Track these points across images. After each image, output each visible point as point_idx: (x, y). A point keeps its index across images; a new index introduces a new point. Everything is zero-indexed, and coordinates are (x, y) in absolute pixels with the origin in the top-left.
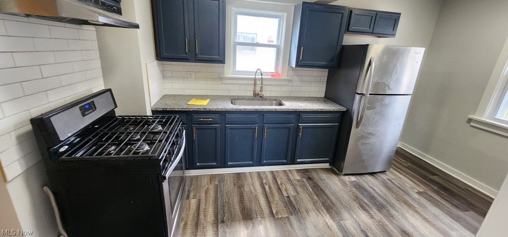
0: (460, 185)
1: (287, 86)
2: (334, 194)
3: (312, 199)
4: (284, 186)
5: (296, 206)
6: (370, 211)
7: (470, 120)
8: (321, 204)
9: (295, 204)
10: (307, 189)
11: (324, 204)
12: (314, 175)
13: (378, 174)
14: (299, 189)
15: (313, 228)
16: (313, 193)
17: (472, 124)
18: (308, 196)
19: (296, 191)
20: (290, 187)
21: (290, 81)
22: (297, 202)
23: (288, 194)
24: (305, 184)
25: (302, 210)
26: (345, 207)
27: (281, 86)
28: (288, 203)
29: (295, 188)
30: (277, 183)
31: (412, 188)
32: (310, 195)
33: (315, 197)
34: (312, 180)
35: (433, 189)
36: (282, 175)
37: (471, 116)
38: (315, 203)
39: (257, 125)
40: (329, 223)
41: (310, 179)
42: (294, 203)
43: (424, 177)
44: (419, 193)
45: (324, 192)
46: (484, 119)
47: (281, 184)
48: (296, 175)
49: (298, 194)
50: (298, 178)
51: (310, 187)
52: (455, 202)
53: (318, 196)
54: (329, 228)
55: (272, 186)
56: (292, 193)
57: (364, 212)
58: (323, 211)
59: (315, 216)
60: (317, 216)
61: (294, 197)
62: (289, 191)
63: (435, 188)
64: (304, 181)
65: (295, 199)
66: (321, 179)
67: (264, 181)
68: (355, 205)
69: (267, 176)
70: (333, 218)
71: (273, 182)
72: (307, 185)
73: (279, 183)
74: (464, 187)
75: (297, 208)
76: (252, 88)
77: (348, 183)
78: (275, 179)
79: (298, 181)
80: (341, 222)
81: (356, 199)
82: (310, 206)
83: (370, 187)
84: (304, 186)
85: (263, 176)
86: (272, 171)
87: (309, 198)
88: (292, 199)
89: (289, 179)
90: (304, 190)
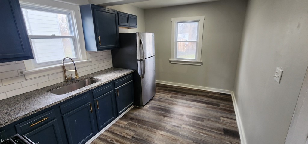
0: (176, 87)
1: (89, 66)
2: (149, 119)
3: (144, 128)
4: (124, 133)
5: (142, 139)
6: (168, 115)
7: (170, 61)
8: (150, 128)
9: (141, 138)
10: (137, 125)
11: (151, 127)
12: (132, 116)
13: (153, 98)
14: (133, 129)
15: (160, 142)
16: (141, 125)
17: (171, 62)
18: (141, 129)
19: (132, 131)
20: (127, 131)
21: (90, 62)
22: (140, 136)
23: (131, 136)
24: (133, 123)
25: (147, 138)
26: (160, 121)
27: (85, 67)
28: (136, 141)
29: (130, 130)
30: (118, 134)
31: (168, 97)
32: (141, 127)
33: (145, 126)
34: (134, 119)
35: (172, 93)
36: (115, 128)
37: (170, 60)
38: (148, 130)
39: (90, 102)
40: (163, 134)
41: (132, 119)
42: (139, 138)
43: (166, 90)
44: (171, 97)
45: (145, 121)
46: (174, 60)
47: (121, 133)
48: (123, 122)
49: (136, 132)
50: (126, 123)
51: (137, 124)
52: (181, 94)
53: (145, 125)
54: (165, 136)
55: (117, 139)
56: (132, 133)
57: (166, 117)
58: (155, 130)
59: (155, 136)
60: (156, 135)
61: (135, 134)
62: (129, 134)
63: (172, 92)
64: (131, 123)
65: (137, 135)
66: (136, 115)
67: (109, 140)
68: (161, 117)
69: (107, 136)
70: (161, 130)
71: (115, 136)
72: (134, 123)
73: (119, 134)
74: (177, 88)
75: (143, 139)
76: (61, 75)
77: (148, 109)
78: (113, 133)
79: (128, 124)
80: (165, 129)
81: (159, 114)
82: (147, 133)
83: (157, 105)
84: (133, 125)
85: (105, 138)
86: (106, 130)
87: (143, 130)
88: (136, 137)
89: (122, 127)
90: (136, 127)
